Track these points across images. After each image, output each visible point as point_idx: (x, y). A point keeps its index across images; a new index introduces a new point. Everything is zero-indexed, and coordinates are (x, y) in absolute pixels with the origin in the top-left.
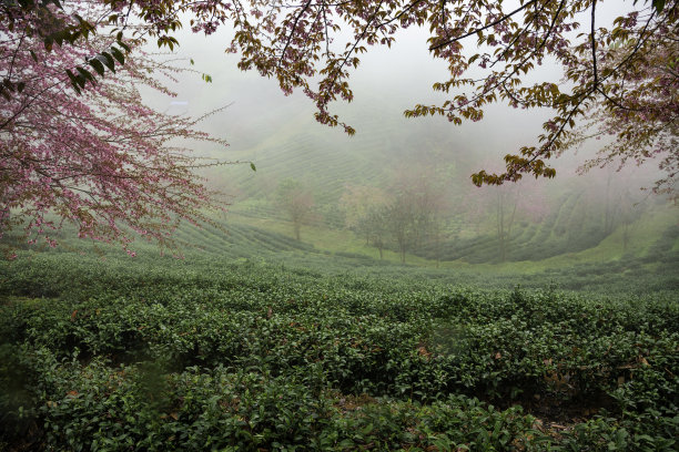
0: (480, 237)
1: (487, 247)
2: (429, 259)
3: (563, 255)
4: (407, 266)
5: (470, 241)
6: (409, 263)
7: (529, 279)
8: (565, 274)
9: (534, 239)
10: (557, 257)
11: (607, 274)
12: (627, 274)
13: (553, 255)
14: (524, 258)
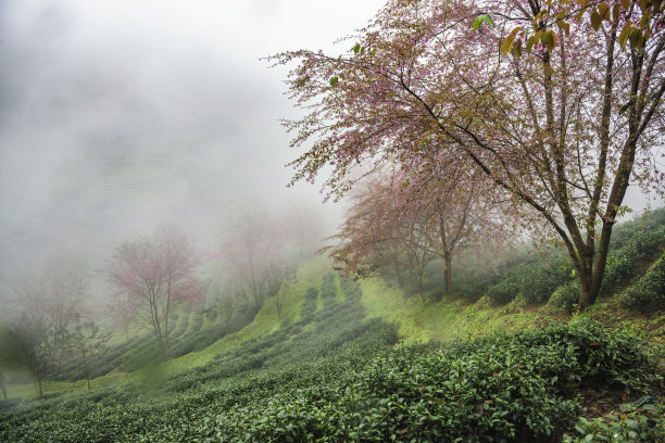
0: (130, 341)
1: (142, 349)
2: (75, 380)
3: (225, 338)
4: (46, 397)
5: (120, 347)
6: (50, 393)
7: (204, 370)
8: (237, 355)
9: (188, 330)
10: (220, 341)
11: (277, 345)
12: (294, 340)
13: (215, 339)
14: (187, 351)
